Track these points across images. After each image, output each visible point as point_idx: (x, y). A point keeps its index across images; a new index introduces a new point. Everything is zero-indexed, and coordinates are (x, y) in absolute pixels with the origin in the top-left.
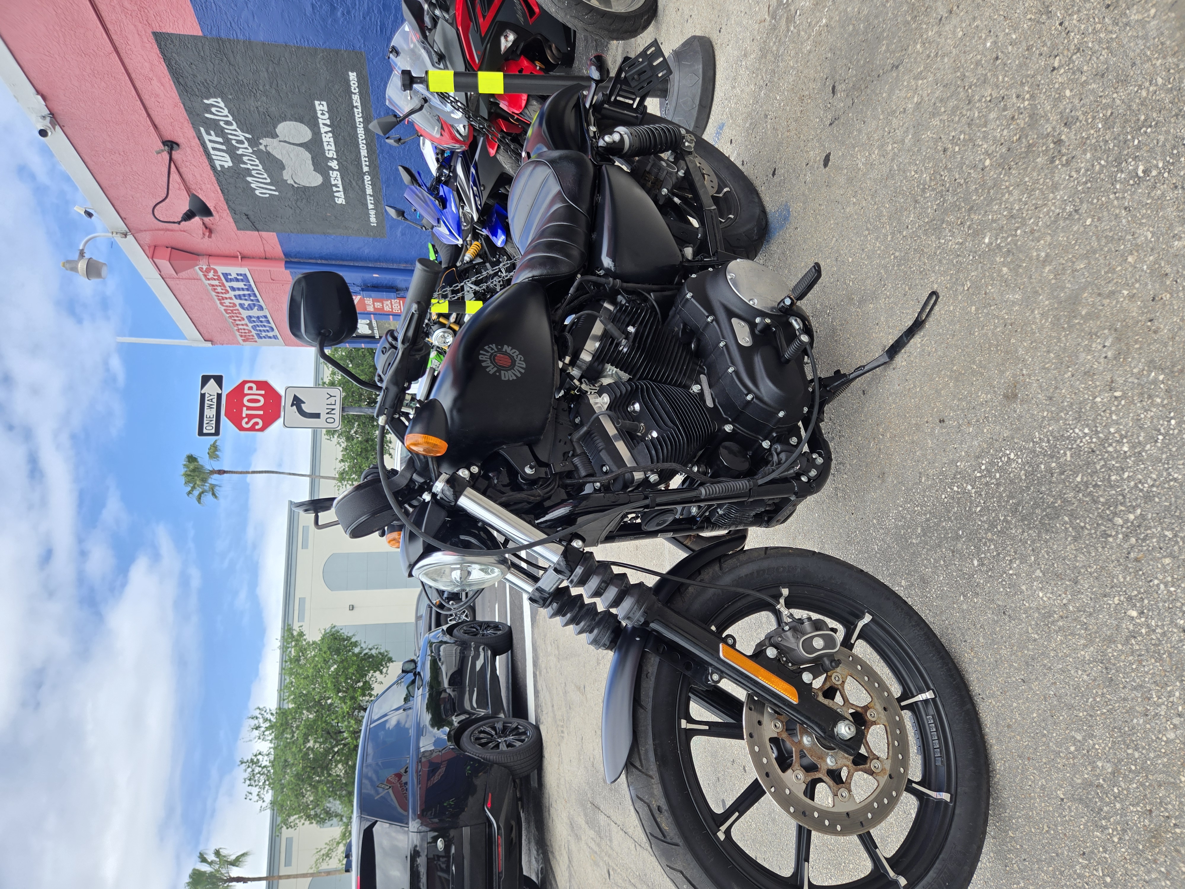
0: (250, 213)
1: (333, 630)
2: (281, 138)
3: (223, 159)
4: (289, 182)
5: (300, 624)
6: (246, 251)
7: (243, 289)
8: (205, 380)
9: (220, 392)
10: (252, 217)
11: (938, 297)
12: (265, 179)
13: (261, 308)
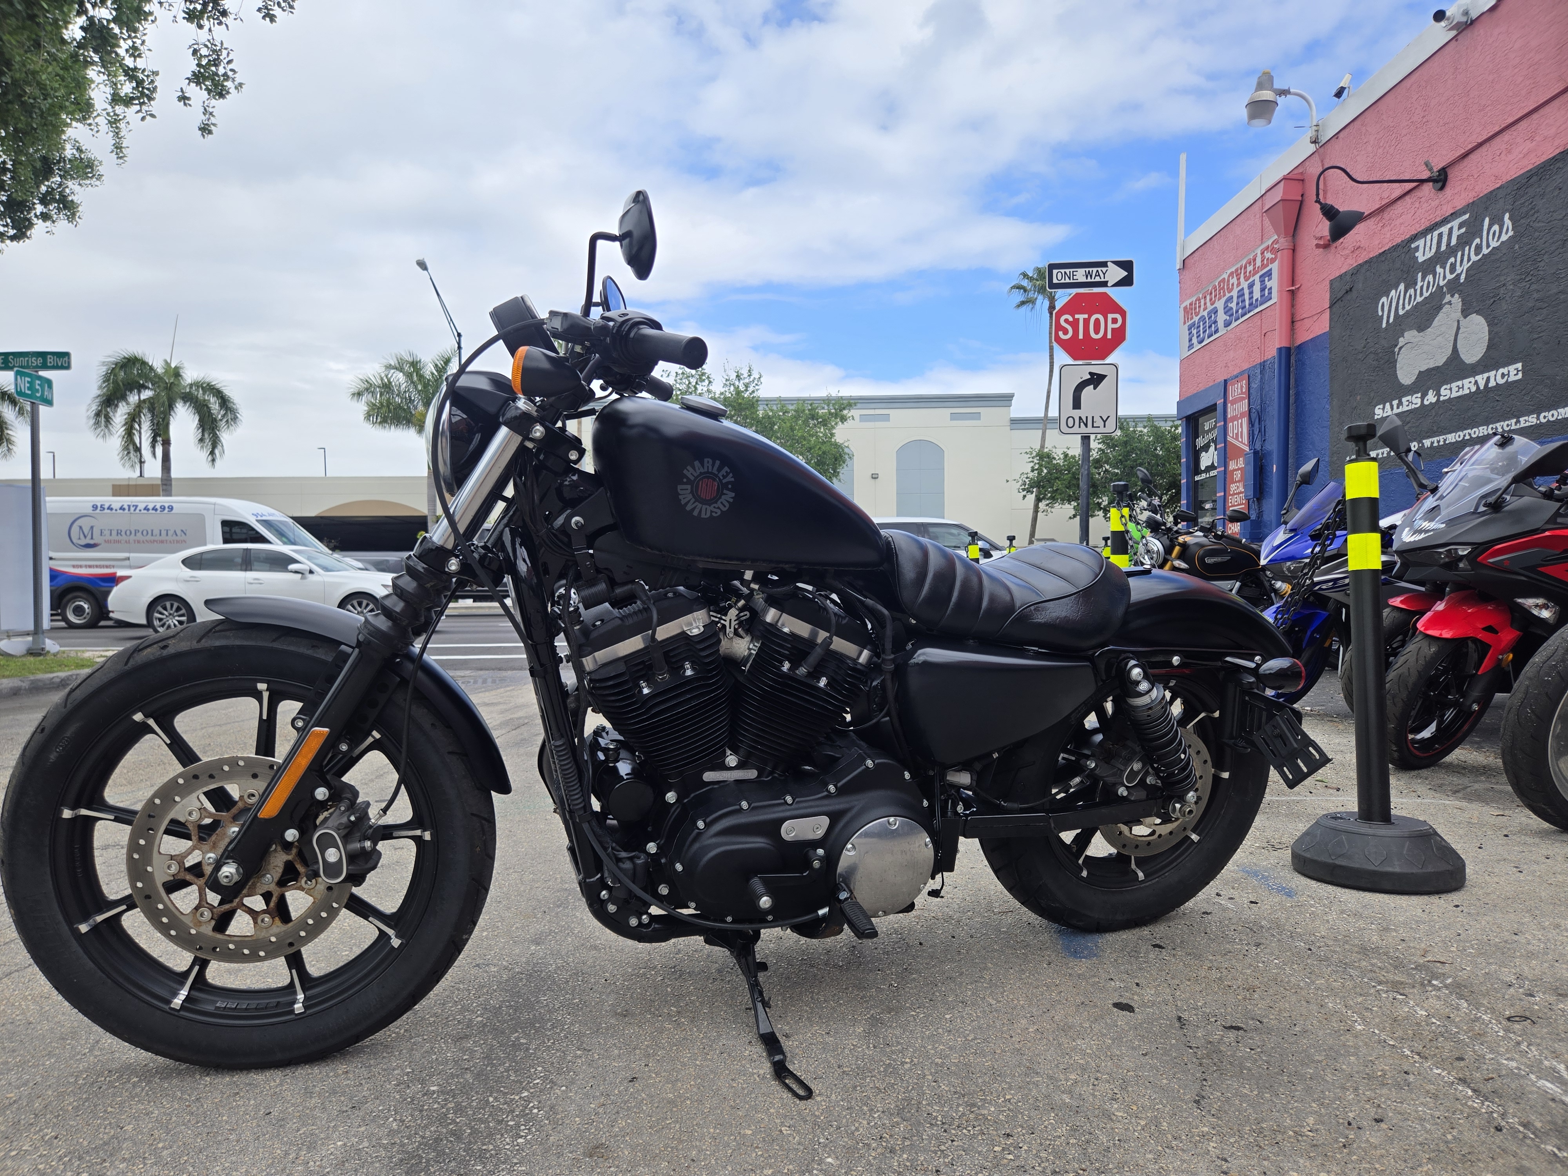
0: (1354, 293)
1: (847, 457)
2: (1463, 322)
3: (1427, 249)
4: (1401, 339)
5: (857, 417)
6: (1301, 296)
7: (1251, 298)
8: (1127, 266)
9: (1109, 284)
10: (1349, 297)
11: (801, 1098)
12: (1404, 308)
13: (1227, 324)
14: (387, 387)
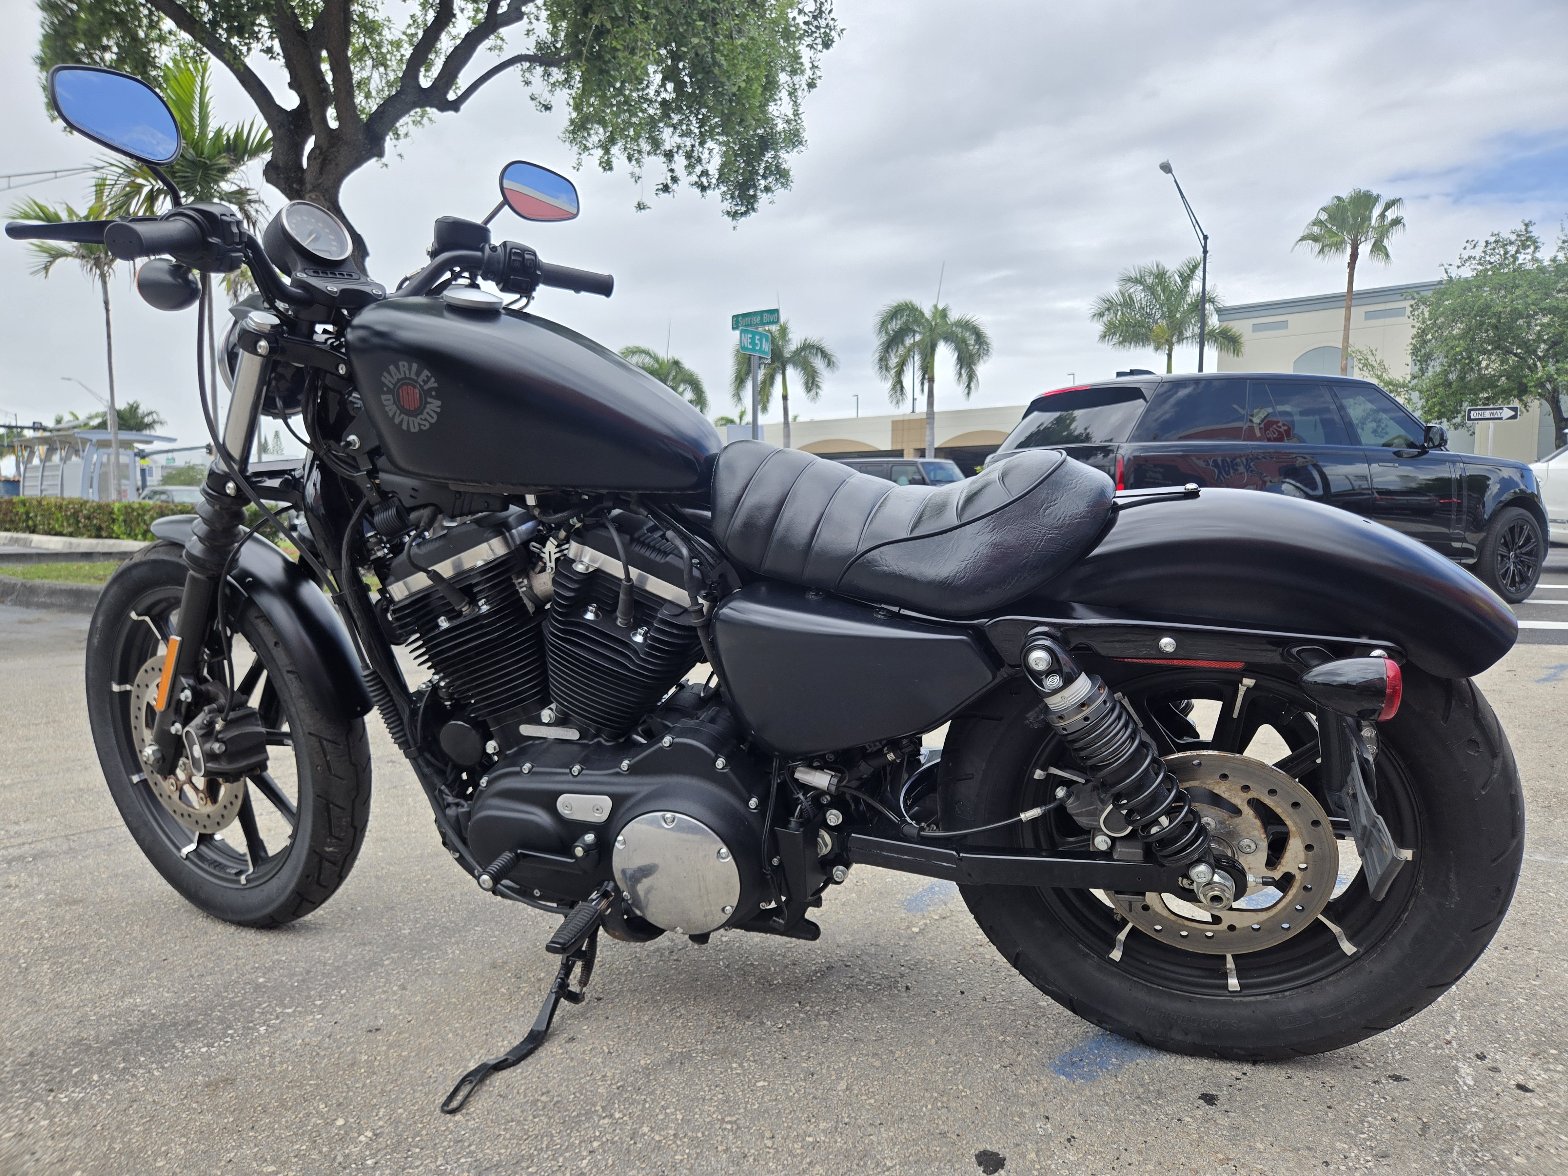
14: (1128, 303)
